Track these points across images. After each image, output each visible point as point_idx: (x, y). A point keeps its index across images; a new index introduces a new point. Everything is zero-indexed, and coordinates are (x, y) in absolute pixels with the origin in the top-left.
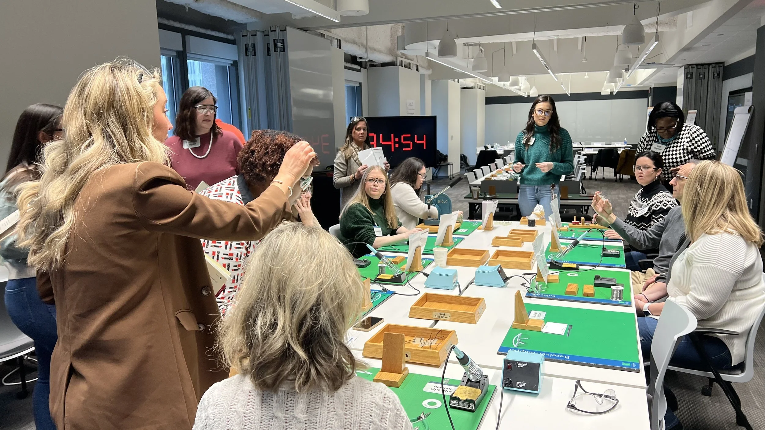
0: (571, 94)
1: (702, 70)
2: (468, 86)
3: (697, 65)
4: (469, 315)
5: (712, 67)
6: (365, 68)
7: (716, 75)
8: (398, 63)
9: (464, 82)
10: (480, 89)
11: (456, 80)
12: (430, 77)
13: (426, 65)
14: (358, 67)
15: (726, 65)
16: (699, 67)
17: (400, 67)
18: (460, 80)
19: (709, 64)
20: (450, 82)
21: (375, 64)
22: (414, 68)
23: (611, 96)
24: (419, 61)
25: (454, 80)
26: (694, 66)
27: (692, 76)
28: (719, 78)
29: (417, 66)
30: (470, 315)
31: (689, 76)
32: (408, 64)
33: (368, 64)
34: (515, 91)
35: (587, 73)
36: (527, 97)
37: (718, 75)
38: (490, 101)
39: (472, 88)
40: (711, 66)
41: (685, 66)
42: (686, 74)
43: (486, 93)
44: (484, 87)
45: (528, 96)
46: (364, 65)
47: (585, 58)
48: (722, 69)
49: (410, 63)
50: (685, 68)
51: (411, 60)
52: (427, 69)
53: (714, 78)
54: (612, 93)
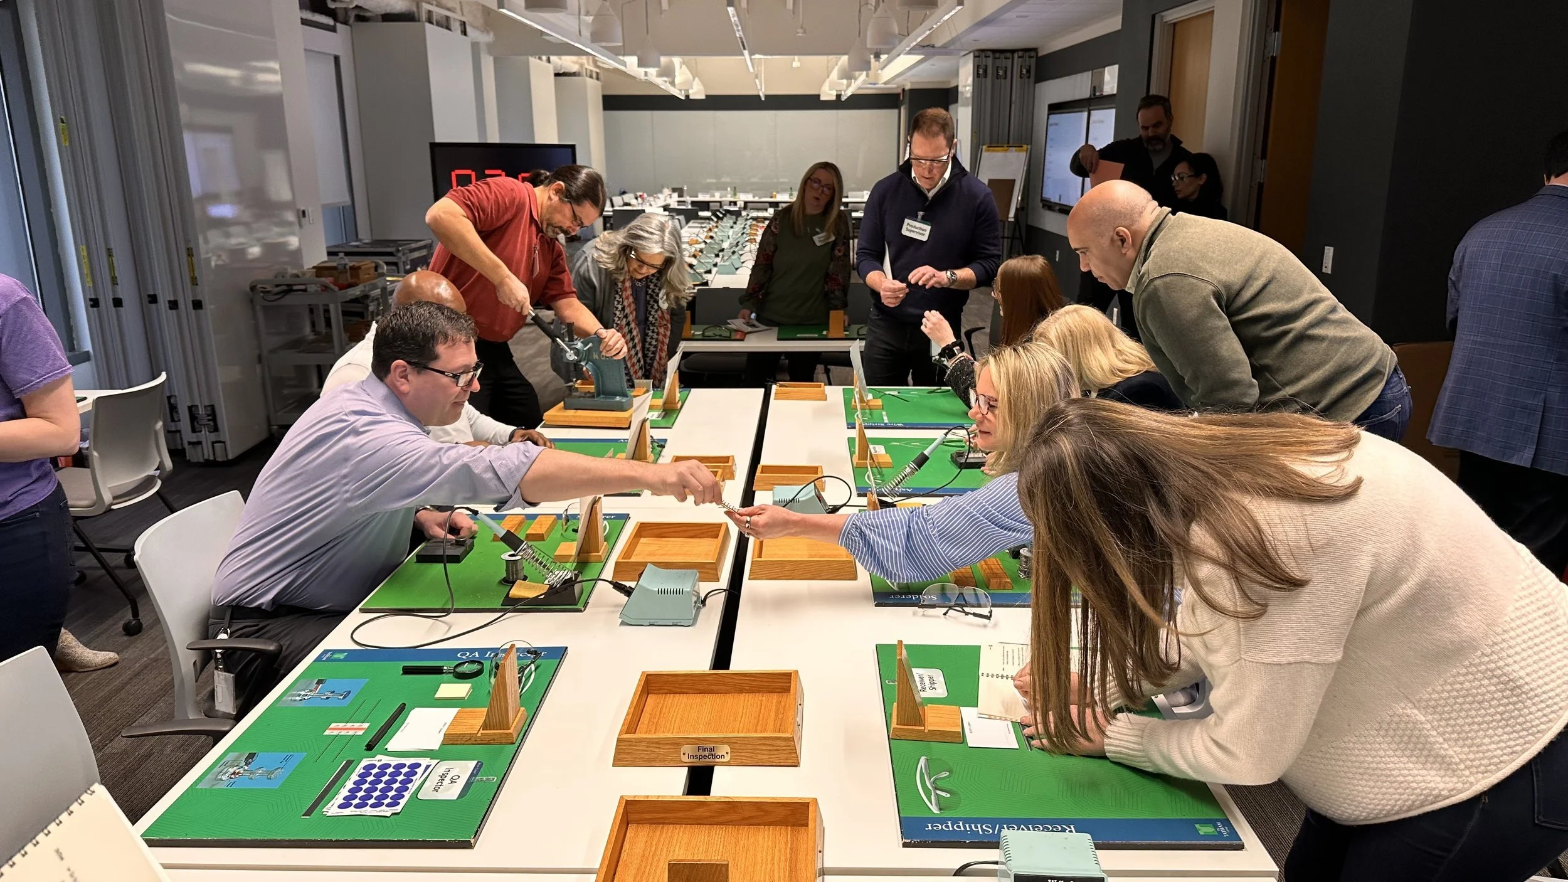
0: (767, 96)
1: (1002, 62)
2: (566, 71)
3: (994, 51)
4: (779, 743)
5: (1019, 57)
6: (345, 23)
7: (1024, 71)
8: (424, 17)
9: (560, 62)
10: (591, 77)
11: (544, 58)
12: (490, 48)
13: (480, 21)
14: (330, 21)
15: (1040, 54)
16: (997, 55)
17: (428, 25)
18: (552, 58)
19: (1013, 51)
20: (533, 61)
21: (368, 14)
22: (456, 26)
23: (838, 104)
24: (466, 11)
25: (540, 58)
26: (990, 54)
27: (985, 71)
28: (1029, 77)
29: (463, 24)
30: (784, 743)
31: (981, 71)
32: (444, 19)
33: (352, 15)
34: (664, 86)
35: (796, 57)
36: (683, 98)
37: (1028, 71)
38: (611, 103)
39: (574, 74)
40: (1016, 55)
41: (974, 51)
42: (977, 67)
43: (603, 87)
44: (597, 74)
45: (687, 97)
46: (341, 15)
47: (802, 28)
48: (1033, 60)
49: (447, 18)
50: (975, 57)
51: (449, 9)
52: (483, 32)
53: (1021, 77)
54: (839, 96)
